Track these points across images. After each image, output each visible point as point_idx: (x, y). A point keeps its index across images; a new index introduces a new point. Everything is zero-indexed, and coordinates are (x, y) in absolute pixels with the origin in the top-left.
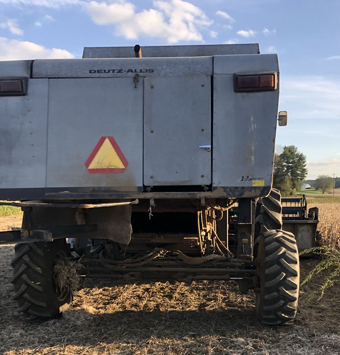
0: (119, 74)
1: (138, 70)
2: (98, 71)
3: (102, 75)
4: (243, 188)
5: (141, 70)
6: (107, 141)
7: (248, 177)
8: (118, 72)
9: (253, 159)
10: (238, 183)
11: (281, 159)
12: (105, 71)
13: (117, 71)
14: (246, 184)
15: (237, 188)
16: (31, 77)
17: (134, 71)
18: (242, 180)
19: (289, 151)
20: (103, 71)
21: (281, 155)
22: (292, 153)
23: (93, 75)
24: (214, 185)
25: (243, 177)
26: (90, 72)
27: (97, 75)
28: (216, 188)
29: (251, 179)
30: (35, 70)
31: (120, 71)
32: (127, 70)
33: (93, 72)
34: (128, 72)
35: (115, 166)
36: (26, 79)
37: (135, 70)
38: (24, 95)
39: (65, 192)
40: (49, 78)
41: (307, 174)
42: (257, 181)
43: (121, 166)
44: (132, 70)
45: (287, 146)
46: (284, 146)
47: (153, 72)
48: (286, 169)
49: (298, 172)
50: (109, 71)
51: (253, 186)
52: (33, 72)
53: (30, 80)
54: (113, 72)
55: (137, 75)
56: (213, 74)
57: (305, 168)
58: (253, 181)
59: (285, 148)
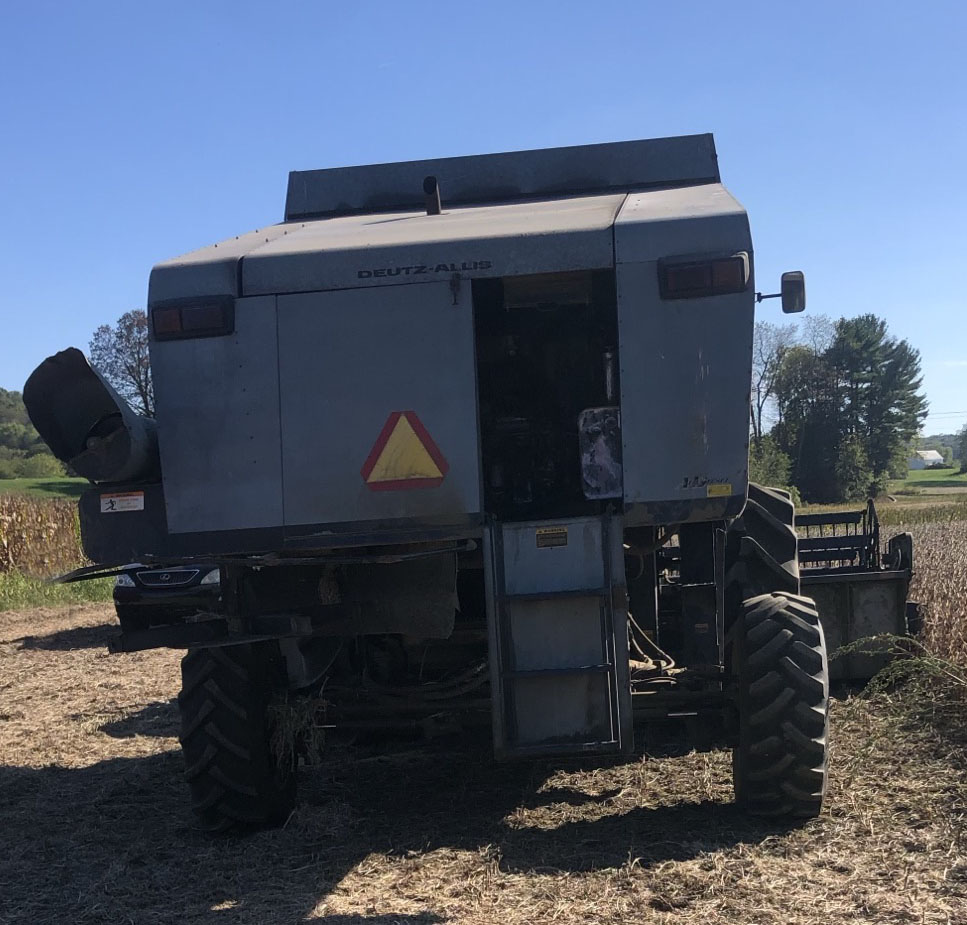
0: (420, 277)
1: (459, 266)
2: (377, 274)
3: (383, 280)
4: (687, 501)
5: (464, 264)
6: (403, 422)
7: (697, 478)
8: (415, 273)
9: (705, 441)
10: (677, 493)
11: (828, 368)
12: (389, 271)
13: (414, 270)
14: (693, 493)
15: (676, 502)
16: (241, 295)
17: (449, 267)
18: (685, 486)
19: (858, 337)
20: (386, 273)
21: (829, 351)
22: (869, 344)
23: (366, 281)
24: (627, 500)
25: (686, 480)
26: (360, 276)
27: (375, 280)
28: (630, 506)
29: (704, 483)
30: (247, 280)
31: (421, 270)
32: (435, 267)
33: (366, 274)
34: (437, 271)
35: (421, 474)
36: (231, 299)
37: (453, 265)
38: (229, 333)
39: (324, 533)
40: (277, 294)
41: (925, 415)
42: (715, 487)
43: (434, 472)
44: (444, 266)
45: (848, 318)
46: (837, 319)
47: (489, 267)
48: (848, 401)
49: (894, 410)
50: (398, 271)
51: (709, 496)
52: (243, 285)
53: (239, 301)
54: (407, 273)
55: (458, 276)
56: (614, 264)
57: (918, 393)
58: (709, 487)
59: (843, 326)
